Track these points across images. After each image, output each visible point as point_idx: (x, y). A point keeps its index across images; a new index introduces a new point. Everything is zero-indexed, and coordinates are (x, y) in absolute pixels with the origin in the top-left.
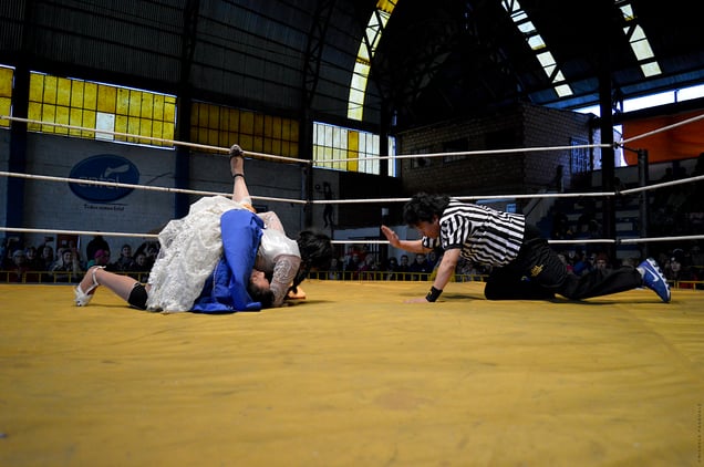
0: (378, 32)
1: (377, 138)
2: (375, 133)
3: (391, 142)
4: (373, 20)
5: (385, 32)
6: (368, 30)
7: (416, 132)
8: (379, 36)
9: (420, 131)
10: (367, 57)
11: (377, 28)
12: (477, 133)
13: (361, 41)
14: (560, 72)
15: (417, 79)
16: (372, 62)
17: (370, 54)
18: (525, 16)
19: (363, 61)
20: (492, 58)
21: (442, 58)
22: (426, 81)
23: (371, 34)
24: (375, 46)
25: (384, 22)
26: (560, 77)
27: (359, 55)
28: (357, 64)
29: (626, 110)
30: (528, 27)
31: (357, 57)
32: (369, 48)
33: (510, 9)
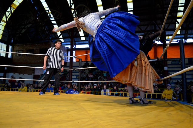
0: (10, 14)
1: (6, 45)
2: (5, 44)
3: (10, 47)
4: (9, 10)
5: (13, 14)
6: (7, 12)
7: (19, 45)
8: (10, 15)
9: (20, 45)
10: (5, 20)
11: (10, 12)
12: (37, 48)
13: (4, 15)
14: (61, 36)
15: (21, 30)
16: (7, 22)
17: (6, 20)
18: (54, 19)
19: (4, 21)
20: (43, 28)
21: (29, 26)
22: (23, 31)
23: (8, 14)
24: (9, 17)
25: (13, 11)
26: (61, 37)
27: (3, 19)
28: (1, 22)
29: (76, 48)
30: (54, 22)
31: (2, 20)
32: (6, 18)
33: (50, 16)
